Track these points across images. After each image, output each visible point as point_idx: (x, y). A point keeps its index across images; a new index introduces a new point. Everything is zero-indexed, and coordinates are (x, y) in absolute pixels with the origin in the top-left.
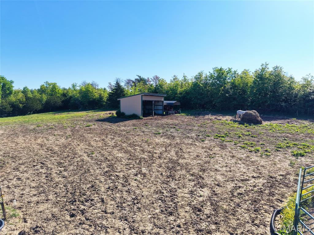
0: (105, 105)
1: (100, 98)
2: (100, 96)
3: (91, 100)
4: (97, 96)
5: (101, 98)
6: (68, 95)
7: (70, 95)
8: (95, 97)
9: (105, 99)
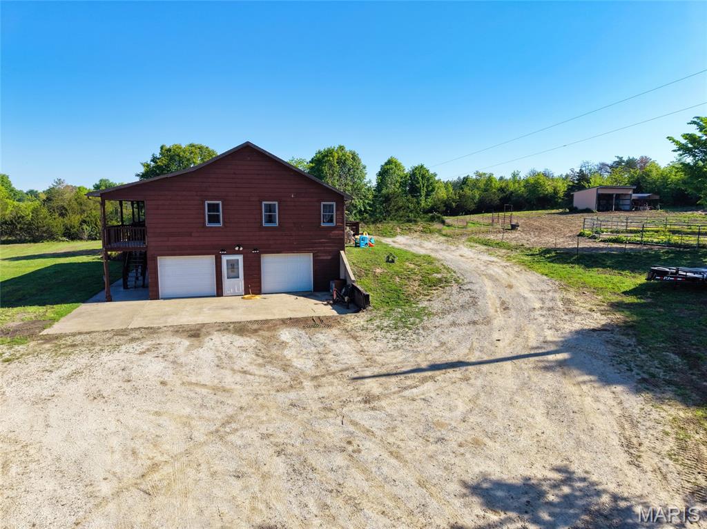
0: (560, 202)
1: (554, 193)
2: (554, 190)
3: (541, 195)
4: (550, 190)
5: (556, 192)
6: (508, 190)
7: (511, 190)
8: (547, 192)
9: (561, 194)
